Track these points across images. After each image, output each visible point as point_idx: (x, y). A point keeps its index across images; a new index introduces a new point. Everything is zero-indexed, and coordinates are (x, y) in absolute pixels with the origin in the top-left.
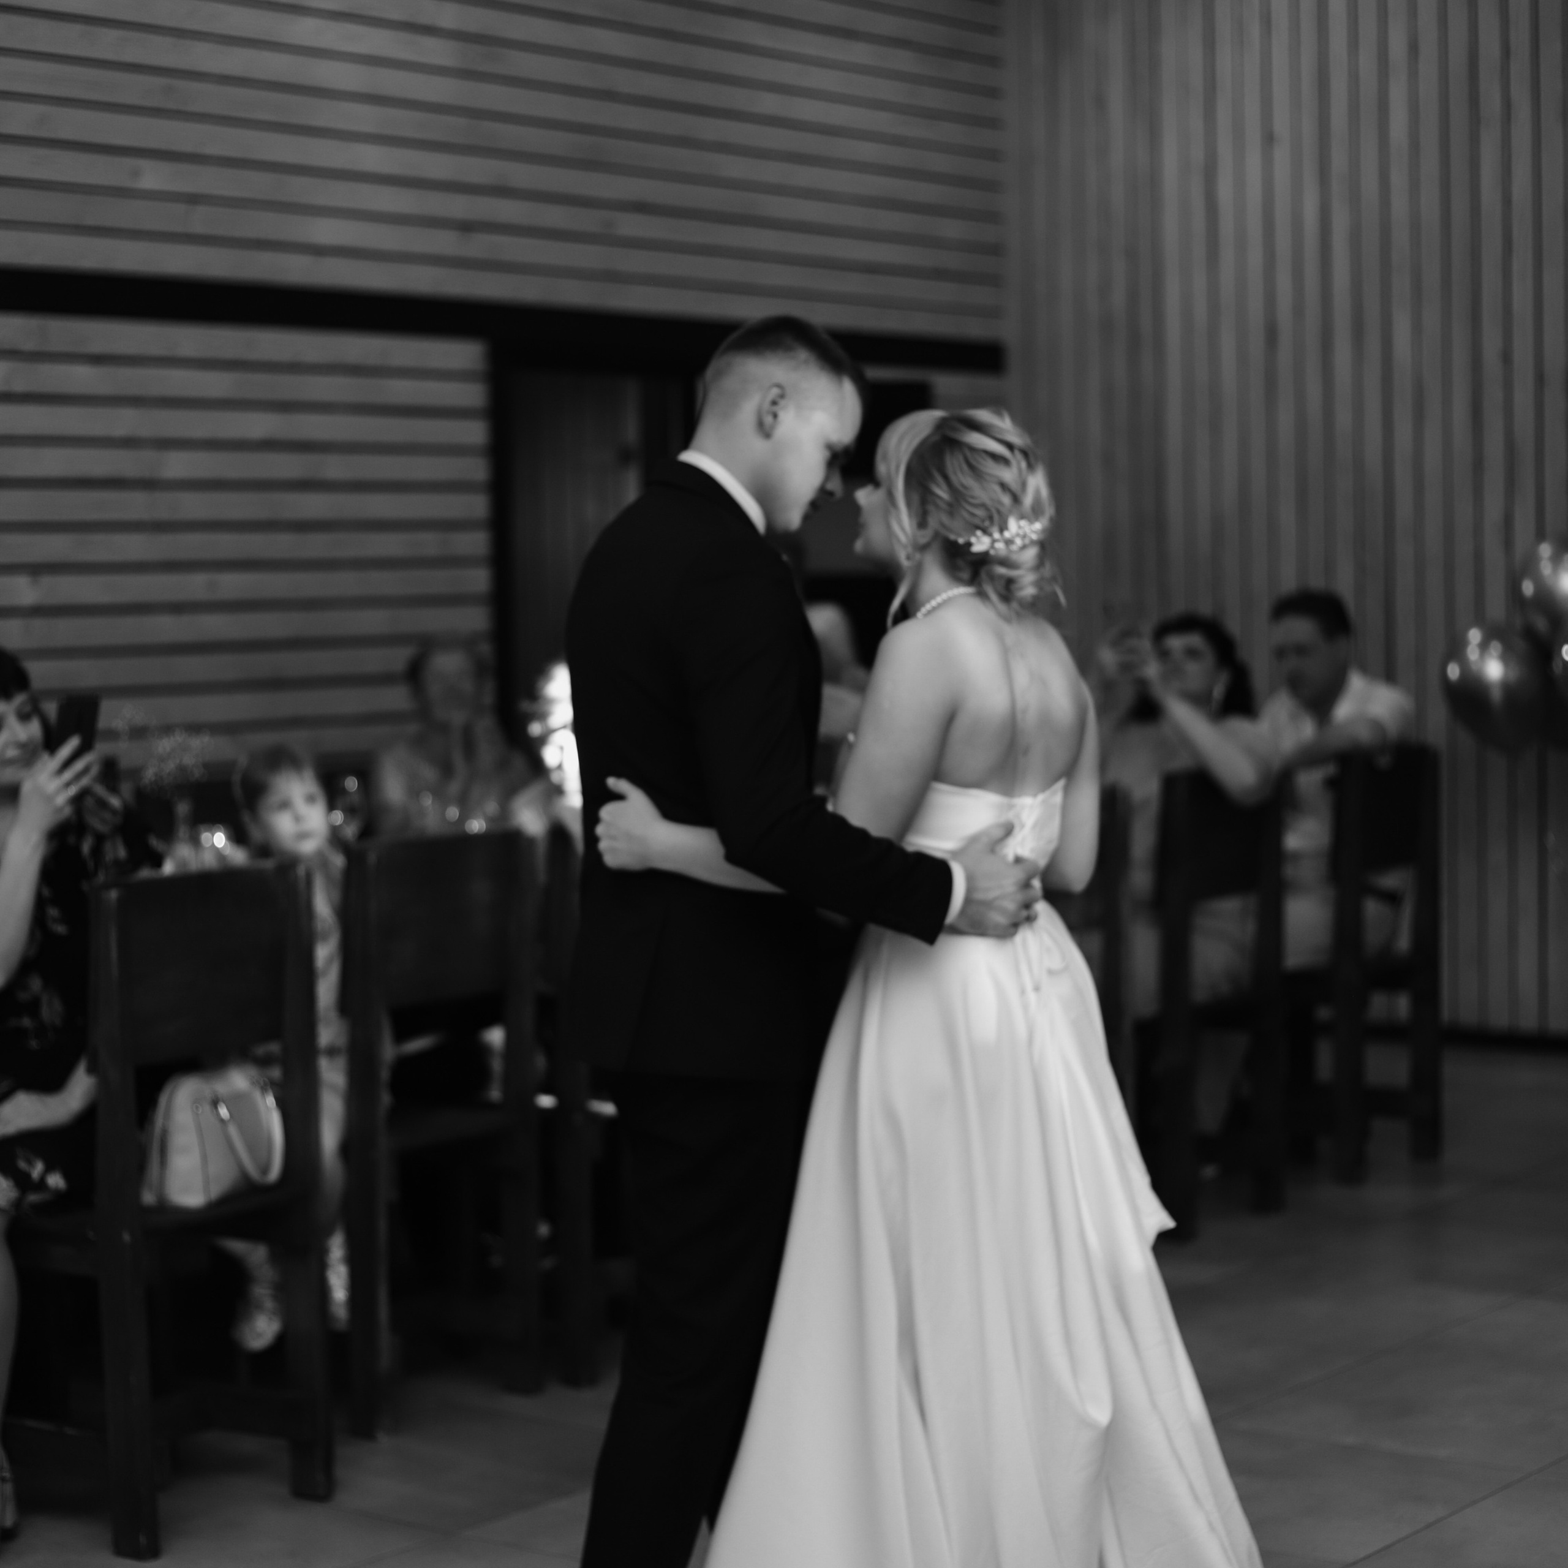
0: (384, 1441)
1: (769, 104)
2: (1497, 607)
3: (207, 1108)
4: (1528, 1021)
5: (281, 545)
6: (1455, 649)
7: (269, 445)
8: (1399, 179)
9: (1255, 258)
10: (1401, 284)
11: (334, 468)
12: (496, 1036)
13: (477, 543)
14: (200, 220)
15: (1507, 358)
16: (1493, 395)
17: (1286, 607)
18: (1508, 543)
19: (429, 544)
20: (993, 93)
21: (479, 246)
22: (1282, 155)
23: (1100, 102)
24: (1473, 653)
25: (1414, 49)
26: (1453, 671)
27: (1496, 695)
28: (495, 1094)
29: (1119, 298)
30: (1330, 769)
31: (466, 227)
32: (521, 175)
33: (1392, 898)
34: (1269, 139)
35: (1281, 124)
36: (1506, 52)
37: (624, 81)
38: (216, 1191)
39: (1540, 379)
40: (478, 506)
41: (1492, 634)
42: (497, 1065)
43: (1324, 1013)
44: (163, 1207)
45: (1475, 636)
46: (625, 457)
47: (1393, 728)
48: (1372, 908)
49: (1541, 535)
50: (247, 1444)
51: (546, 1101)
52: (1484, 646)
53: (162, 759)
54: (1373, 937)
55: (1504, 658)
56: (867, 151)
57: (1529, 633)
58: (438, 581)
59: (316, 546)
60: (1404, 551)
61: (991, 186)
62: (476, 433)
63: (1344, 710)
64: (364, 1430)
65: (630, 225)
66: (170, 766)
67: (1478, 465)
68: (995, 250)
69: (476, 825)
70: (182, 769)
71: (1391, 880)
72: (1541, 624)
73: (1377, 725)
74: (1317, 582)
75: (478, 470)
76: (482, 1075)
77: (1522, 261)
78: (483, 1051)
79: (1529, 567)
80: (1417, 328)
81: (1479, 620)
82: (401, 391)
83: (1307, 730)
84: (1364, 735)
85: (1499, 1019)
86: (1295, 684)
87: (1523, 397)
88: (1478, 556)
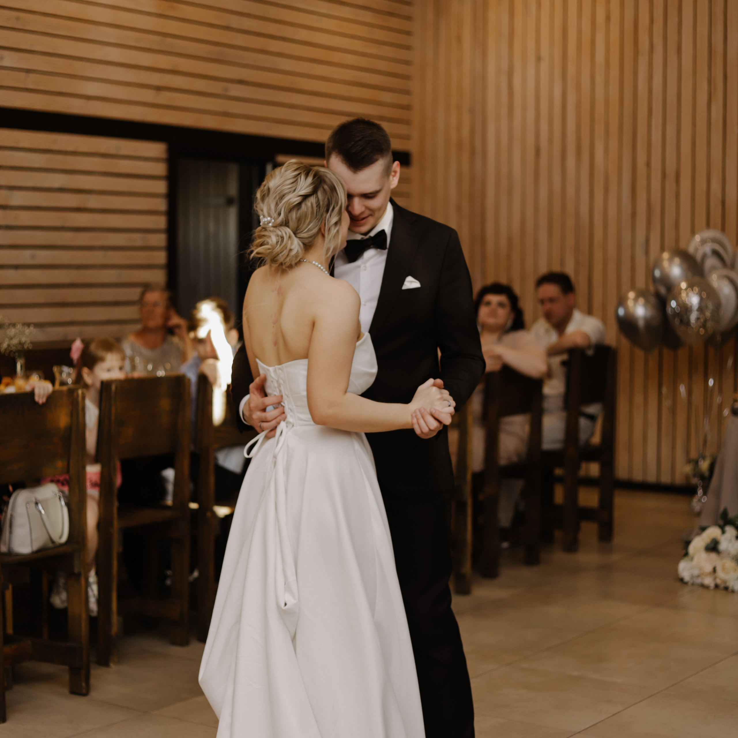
0: (113, 667)
1: (303, 35)
2: (641, 282)
3: (33, 505)
4: (651, 478)
5: (67, 238)
6: (622, 301)
7: (61, 190)
8: (599, 79)
9: (531, 115)
10: (599, 129)
11: (93, 202)
12: (169, 474)
13: (161, 239)
14: (31, 81)
15: (648, 164)
16: (642, 183)
17: (543, 280)
18: (647, 252)
19: (137, 239)
20: (408, 33)
21: (164, 98)
22: (544, 66)
23: (459, 39)
24: (630, 303)
25: (608, 18)
26: (621, 312)
27: (641, 323)
28: (169, 501)
29: (466, 132)
30: (565, 357)
31: (159, 88)
32: (185, 65)
33: (592, 418)
34: (539, 59)
35: (545, 52)
36: (652, 21)
38: (36, 546)
39: (664, 175)
40: (161, 222)
41: (641, 294)
42: (170, 488)
43: (558, 472)
44: (10, 553)
45: (631, 295)
46: (230, 202)
47: (594, 338)
48: (583, 422)
49: (663, 249)
50: (47, 668)
51: (194, 506)
52: (636, 300)
53: (11, 338)
54: (583, 436)
55: (645, 305)
56: (350, 59)
57: (657, 295)
58: (141, 257)
59: (83, 239)
60: (598, 255)
61: (407, 77)
62: (161, 187)
63: (571, 328)
64: (104, 662)
65: (236, 90)
66: (15, 341)
67: (634, 215)
68: (408, 108)
69: (161, 373)
70: (20, 343)
71: (593, 409)
72: (663, 290)
73: (586, 336)
74: (556, 268)
75: (162, 205)
76: (163, 492)
77: (657, 120)
78: (163, 481)
79: (658, 263)
80: (606, 150)
81: (633, 287)
82: (125, 166)
83: (553, 338)
84: (579, 341)
85: (638, 476)
86: (548, 316)
87: (656, 184)
88: (633, 258)
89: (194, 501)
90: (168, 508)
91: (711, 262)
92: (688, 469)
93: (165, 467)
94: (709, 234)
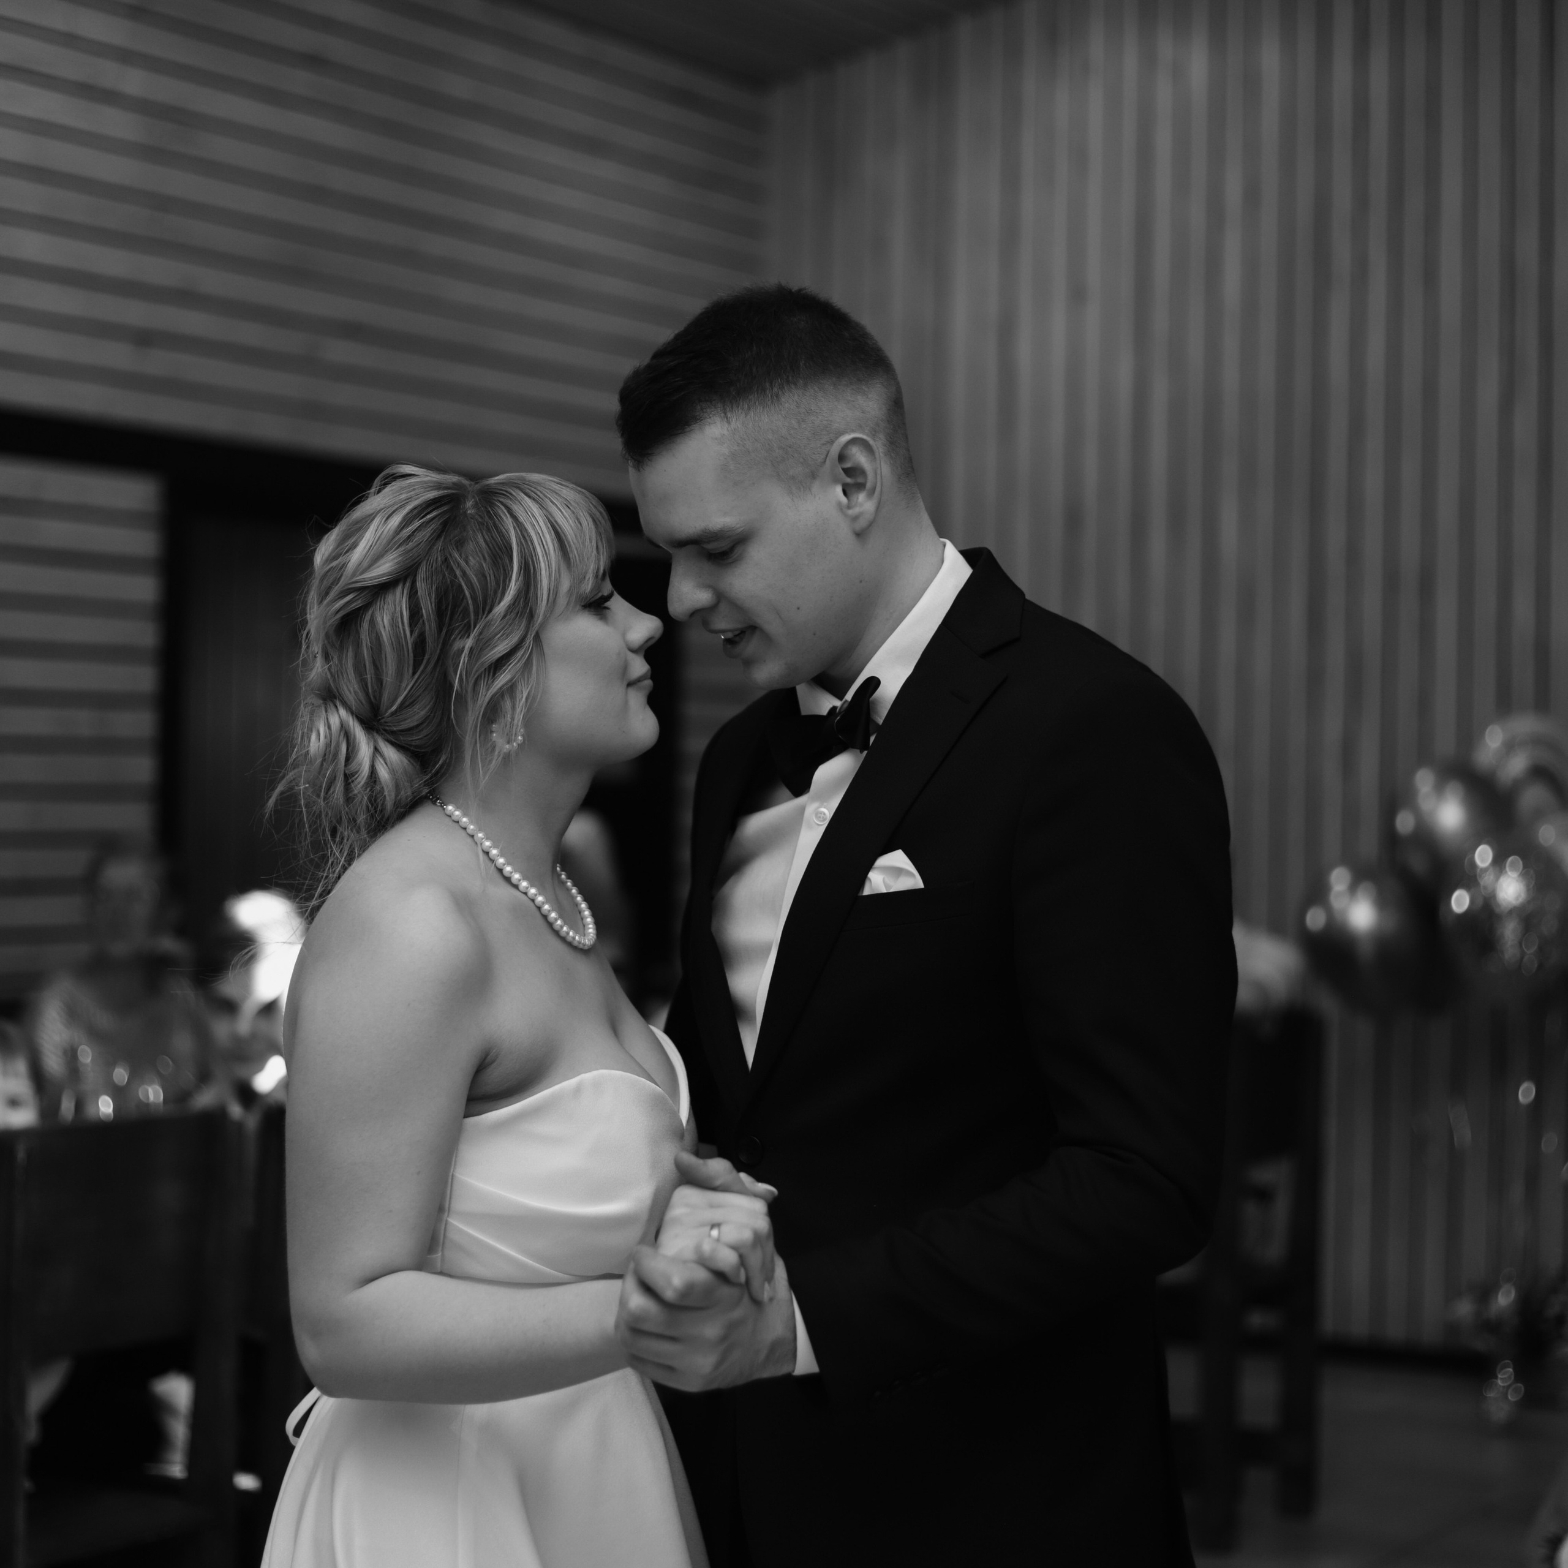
1: (505, 221)
2: (1369, 844)
6: (1317, 893)
8: (1231, 345)
10: (1229, 466)
12: (176, 1390)
13: (141, 724)
19: (82, 722)
21: (157, 362)
22: (1092, 313)
23: (879, 245)
24: (1338, 898)
26: (1315, 919)
28: (175, 1468)
31: (144, 339)
34: (1078, 294)
35: (1092, 277)
37: (339, 179)
40: (144, 679)
41: (1361, 875)
42: (179, 1430)
45: (1341, 876)
52: (1353, 888)
55: (1381, 903)
57: (1404, 875)
62: (145, 589)
65: (340, 351)
67: (1315, 677)
72: (1418, 863)
75: (142, 635)
79: (1405, 796)
81: (1346, 857)
82: (56, 532)
89: (247, 1469)
90: (170, 1486)
91: (1533, 796)
92: (1464, 1309)
93: (163, 1369)
94: (1525, 724)
